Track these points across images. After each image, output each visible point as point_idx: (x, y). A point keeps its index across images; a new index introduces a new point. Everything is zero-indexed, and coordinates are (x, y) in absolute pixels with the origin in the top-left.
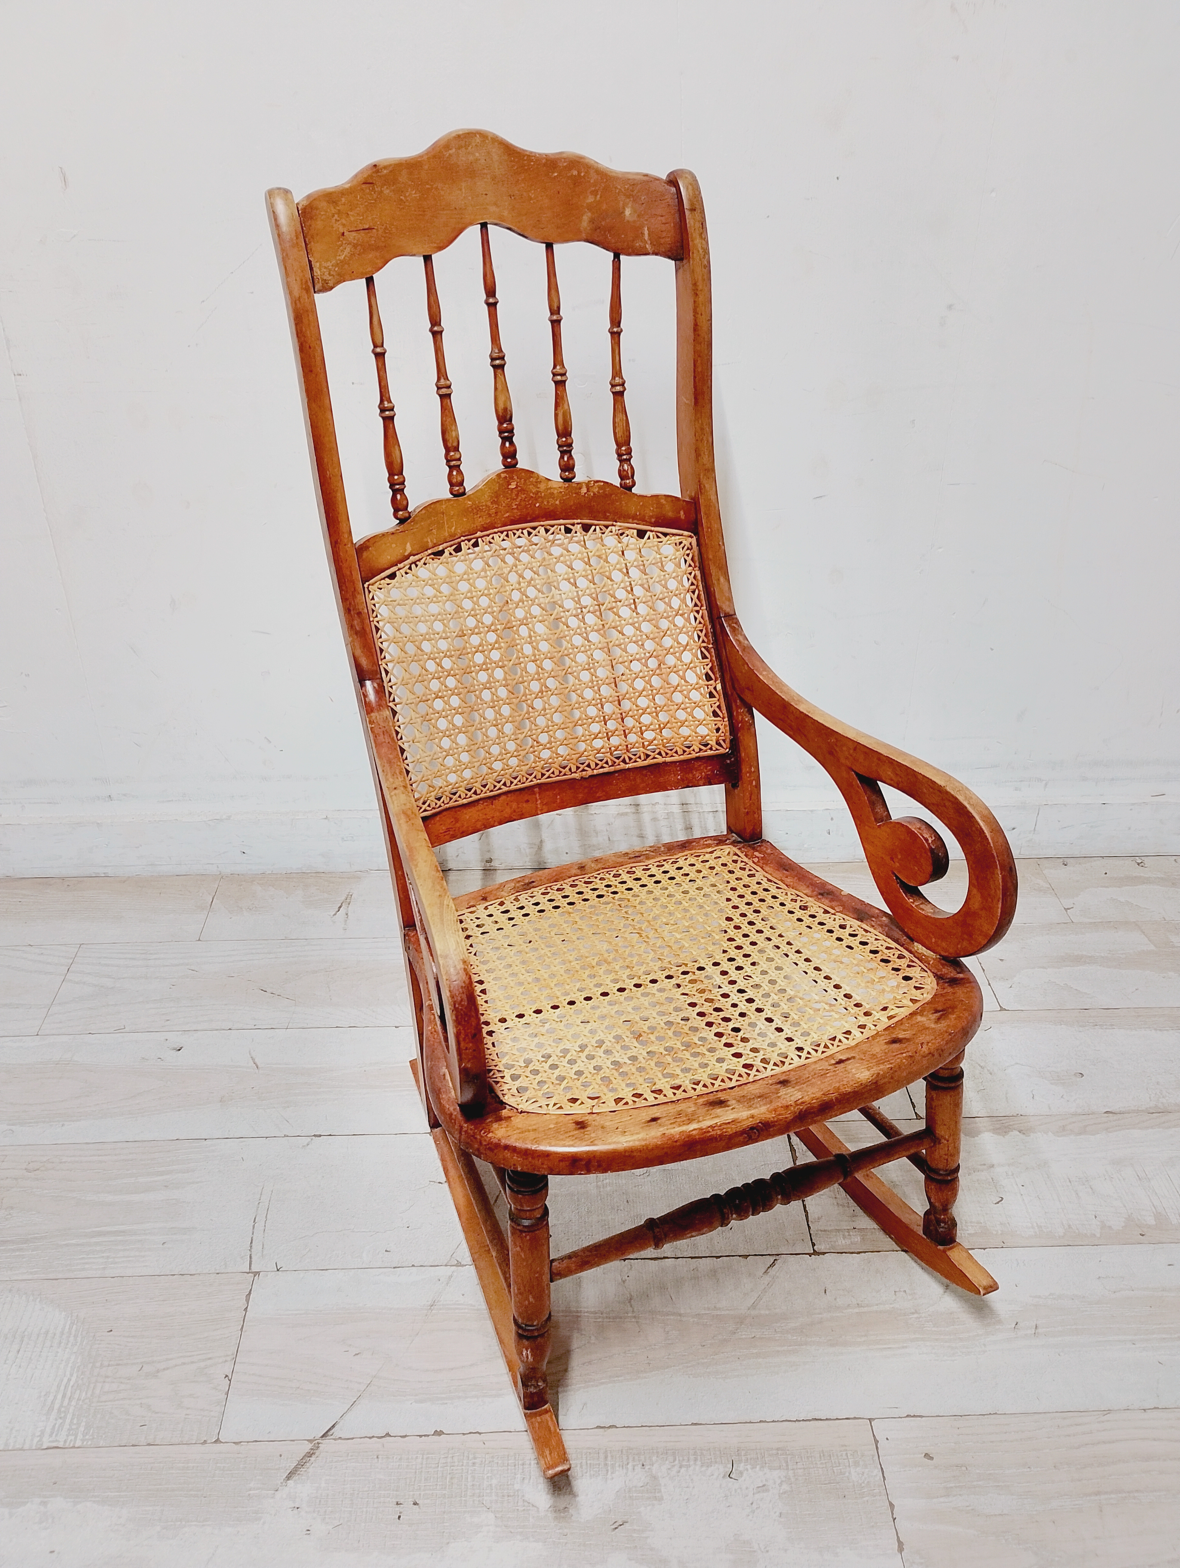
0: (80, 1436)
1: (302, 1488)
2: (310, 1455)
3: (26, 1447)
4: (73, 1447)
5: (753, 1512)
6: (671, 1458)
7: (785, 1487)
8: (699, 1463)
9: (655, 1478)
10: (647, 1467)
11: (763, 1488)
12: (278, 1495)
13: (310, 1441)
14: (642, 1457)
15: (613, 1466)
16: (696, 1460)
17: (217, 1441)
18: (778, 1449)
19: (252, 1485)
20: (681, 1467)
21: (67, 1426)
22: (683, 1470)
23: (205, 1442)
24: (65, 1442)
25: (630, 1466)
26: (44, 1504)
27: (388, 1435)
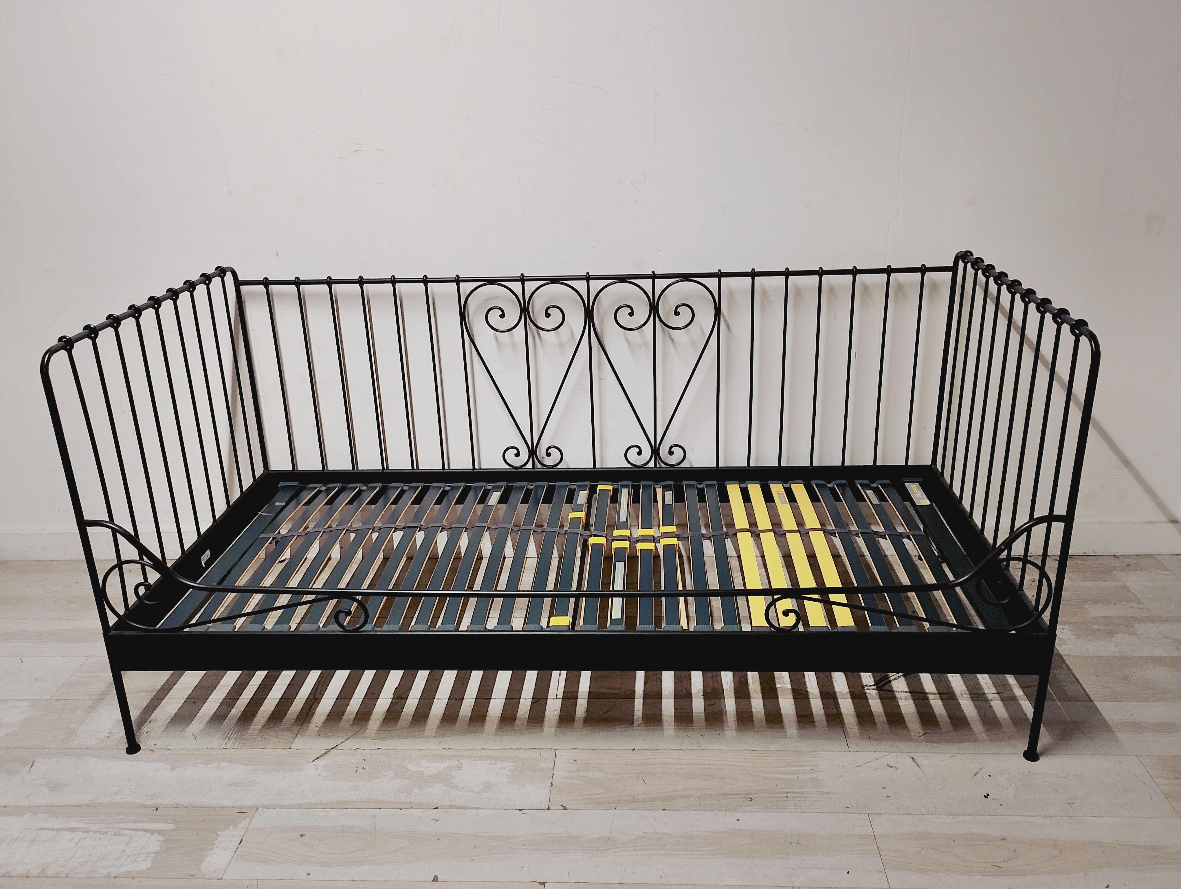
0: (236, 745)
1: (320, 763)
2: (325, 753)
3: (215, 748)
4: (233, 749)
5: (497, 774)
6: (470, 758)
7: (513, 768)
8: (481, 760)
9: (461, 764)
10: (459, 761)
11: (504, 768)
12: (310, 764)
13: (326, 750)
14: (458, 758)
15: (446, 760)
16: (480, 759)
17: (290, 748)
18: (514, 757)
19: (301, 761)
20: (473, 761)
21: (231, 742)
22: (474, 762)
23: (285, 749)
24: (230, 747)
25: (453, 760)
26: (219, 764)
27: (358, 749)
